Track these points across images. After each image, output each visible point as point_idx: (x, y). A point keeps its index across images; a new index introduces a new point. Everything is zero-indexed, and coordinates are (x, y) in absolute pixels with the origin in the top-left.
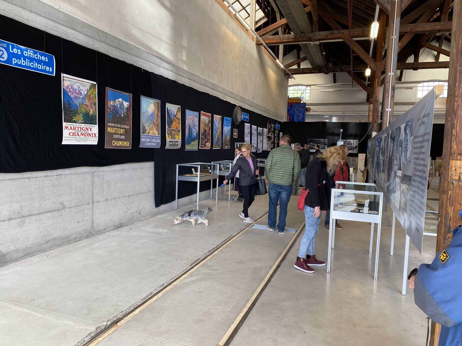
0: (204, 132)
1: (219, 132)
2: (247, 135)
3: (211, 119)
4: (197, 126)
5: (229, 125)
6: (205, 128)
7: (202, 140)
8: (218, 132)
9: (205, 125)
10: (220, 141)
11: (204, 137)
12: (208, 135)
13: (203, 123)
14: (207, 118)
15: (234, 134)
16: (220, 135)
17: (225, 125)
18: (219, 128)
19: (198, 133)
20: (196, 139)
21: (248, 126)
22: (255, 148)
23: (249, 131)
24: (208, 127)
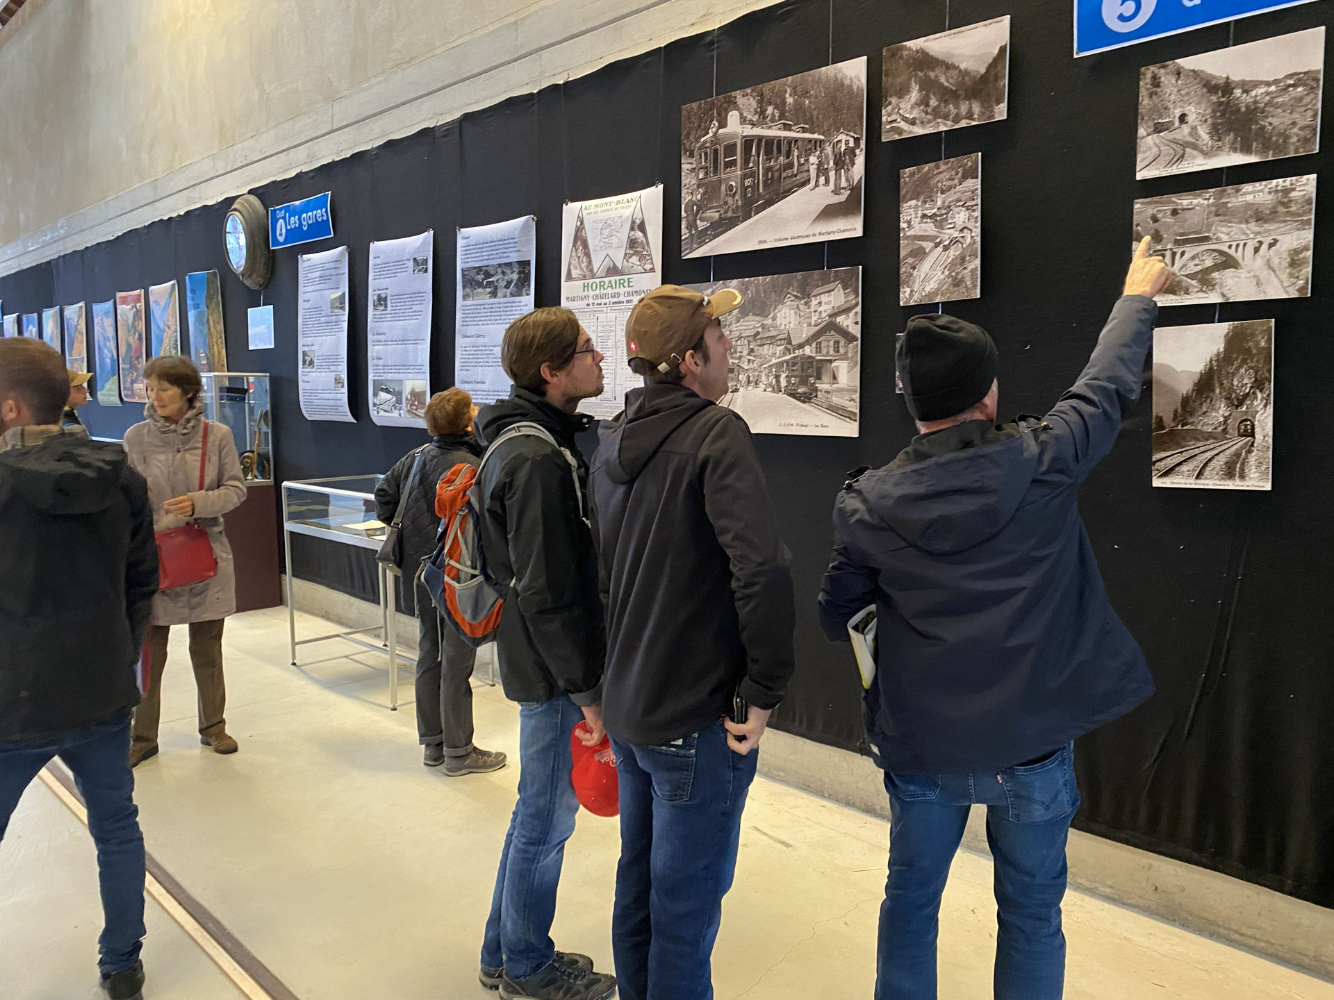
1: (167, 340)
2: (323, 319)
4: (112, 340)
12: (137, 358)
18: (169, 328)
19: (115, 357)
20: (113, 375)
21: (327, 266)
22: (407, 399)
23: (344, 294)
24: (135, 334)
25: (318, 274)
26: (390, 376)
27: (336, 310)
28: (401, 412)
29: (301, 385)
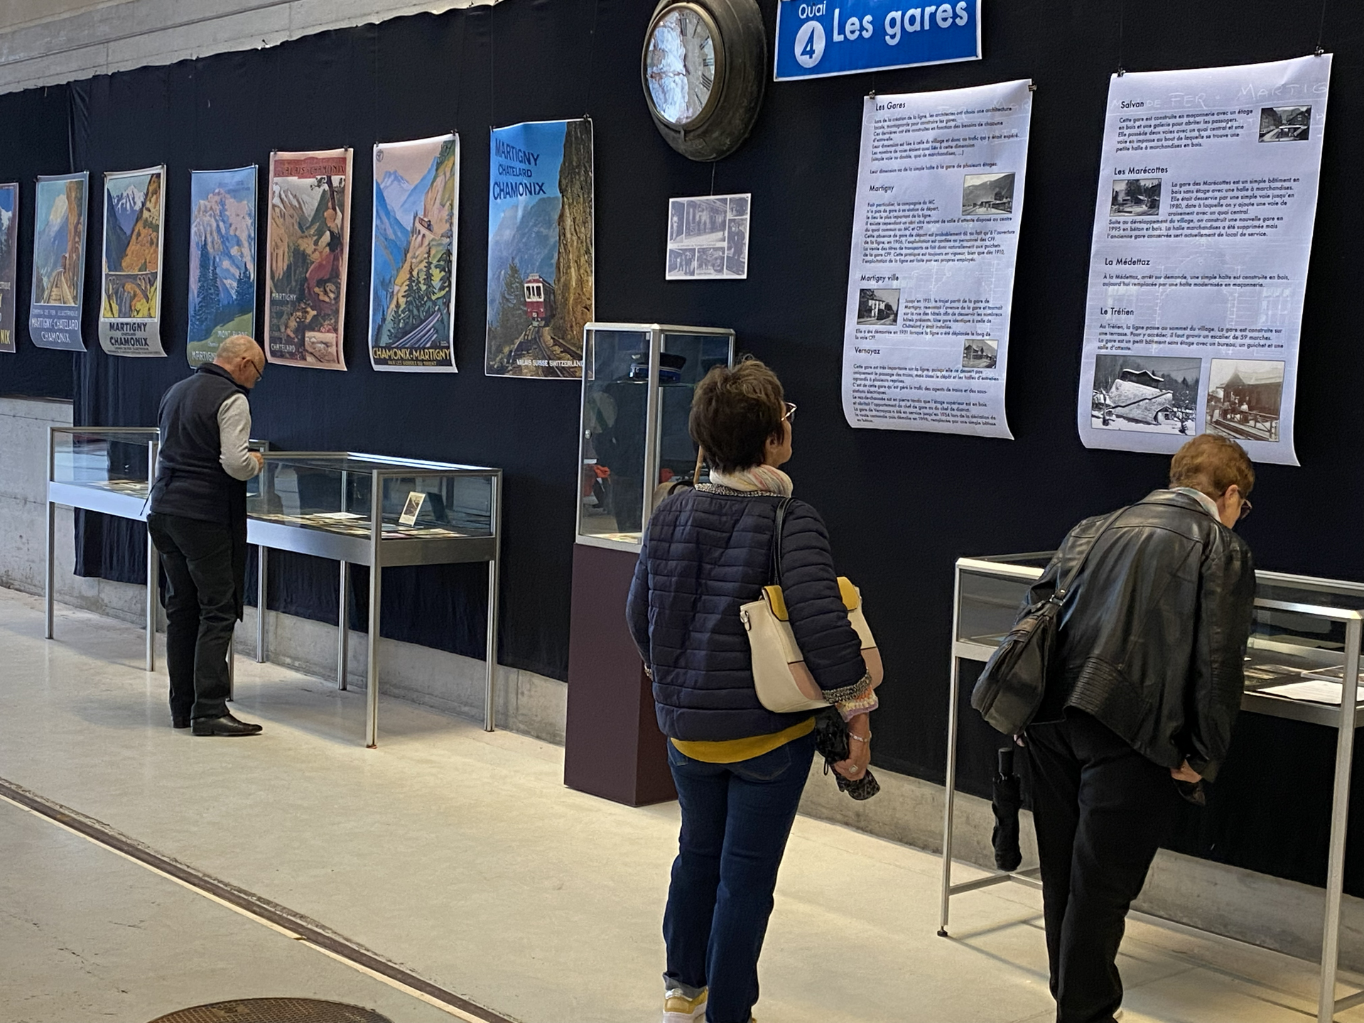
0: (289, 267)
1: (422, 251)
2: (933, 228)
4: (246, 244)
5: (518, 180)
6: (300, 241)
7: (277, 315)
8: (418, 251)
9: (296, 227)
11: (293, 297)
12: (321, 283)
13: (283, 216)
14: (313, 181)
15: (672, 246)
16: (435, 271)
17: (497, 190)
18: (429, 227)
19: (253, 276)
20: (244, 311)
21: (964, 119)
22: (1211, 398)
23: (1010, 179)
24: (320, 234)
25: (930, 135)
26: (1154, 350)
27: (982, 210)
28: (1189, 423)
29: (849, 356)
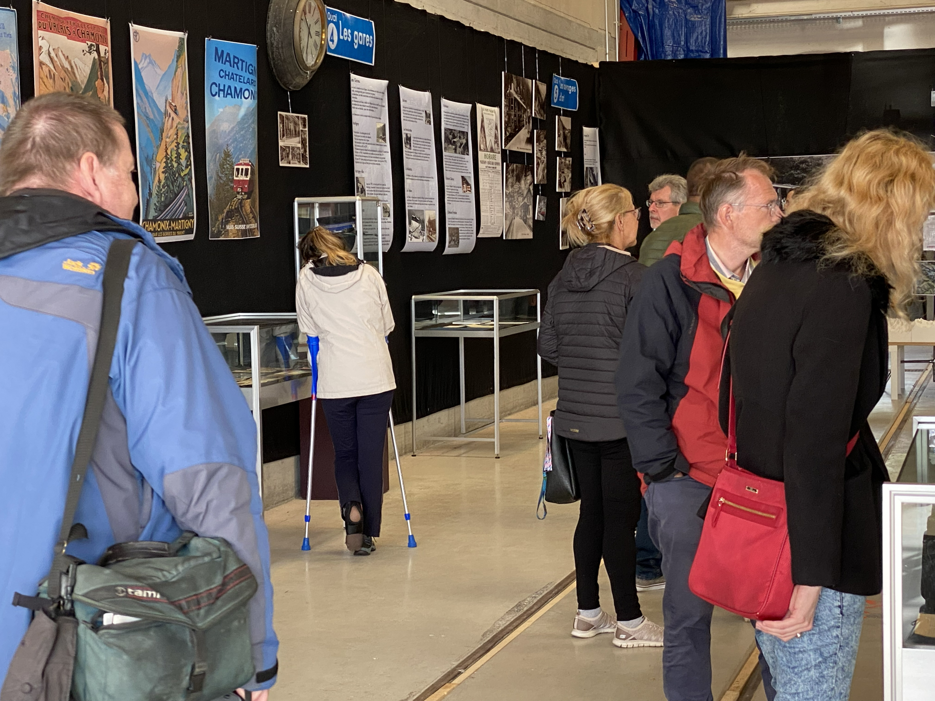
1: (172, 132)
2: (369, 147)
3: (109, 55)
4: (11, 103)
5: (244, 86)
8: (170, 134)
10: (183, 195)
13: (52, 75)
14: (84, 46)
15: (281, 144)
16: (182, 151)
17: (215, 89)
18: (175, 112)
22: (427, 227)
23: (384, 126)
25: (368, 100)
26: (416, 207)
27: (380, 140)
28: (424, 237)
